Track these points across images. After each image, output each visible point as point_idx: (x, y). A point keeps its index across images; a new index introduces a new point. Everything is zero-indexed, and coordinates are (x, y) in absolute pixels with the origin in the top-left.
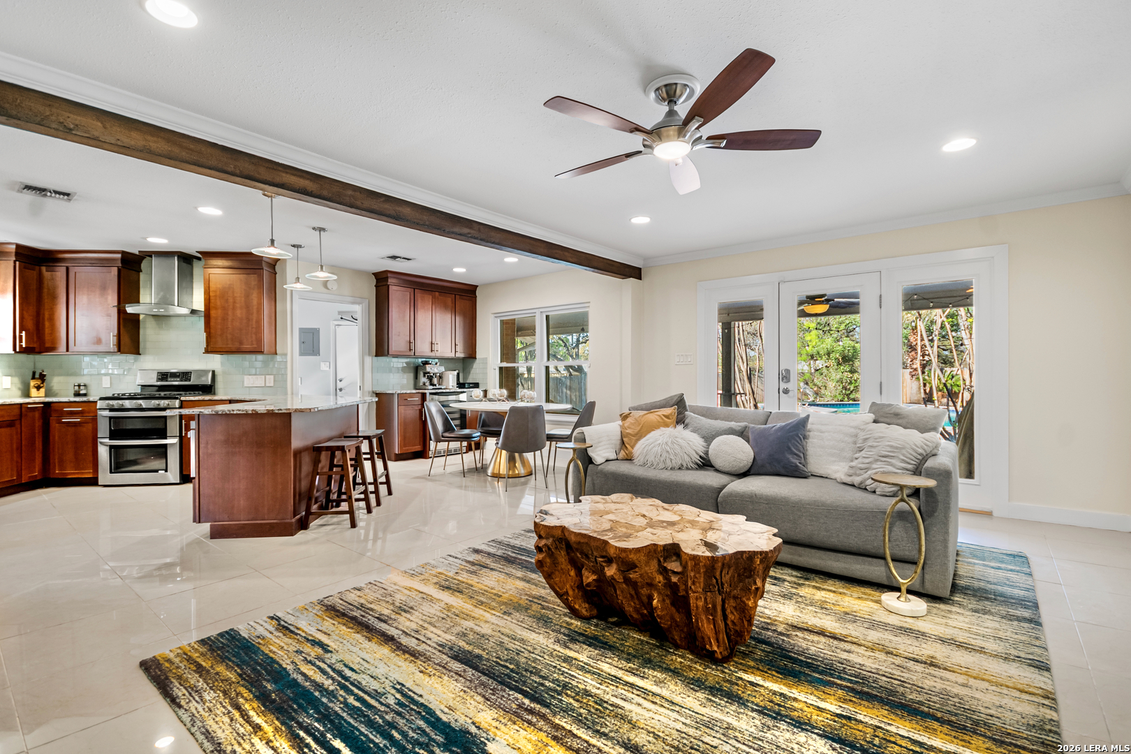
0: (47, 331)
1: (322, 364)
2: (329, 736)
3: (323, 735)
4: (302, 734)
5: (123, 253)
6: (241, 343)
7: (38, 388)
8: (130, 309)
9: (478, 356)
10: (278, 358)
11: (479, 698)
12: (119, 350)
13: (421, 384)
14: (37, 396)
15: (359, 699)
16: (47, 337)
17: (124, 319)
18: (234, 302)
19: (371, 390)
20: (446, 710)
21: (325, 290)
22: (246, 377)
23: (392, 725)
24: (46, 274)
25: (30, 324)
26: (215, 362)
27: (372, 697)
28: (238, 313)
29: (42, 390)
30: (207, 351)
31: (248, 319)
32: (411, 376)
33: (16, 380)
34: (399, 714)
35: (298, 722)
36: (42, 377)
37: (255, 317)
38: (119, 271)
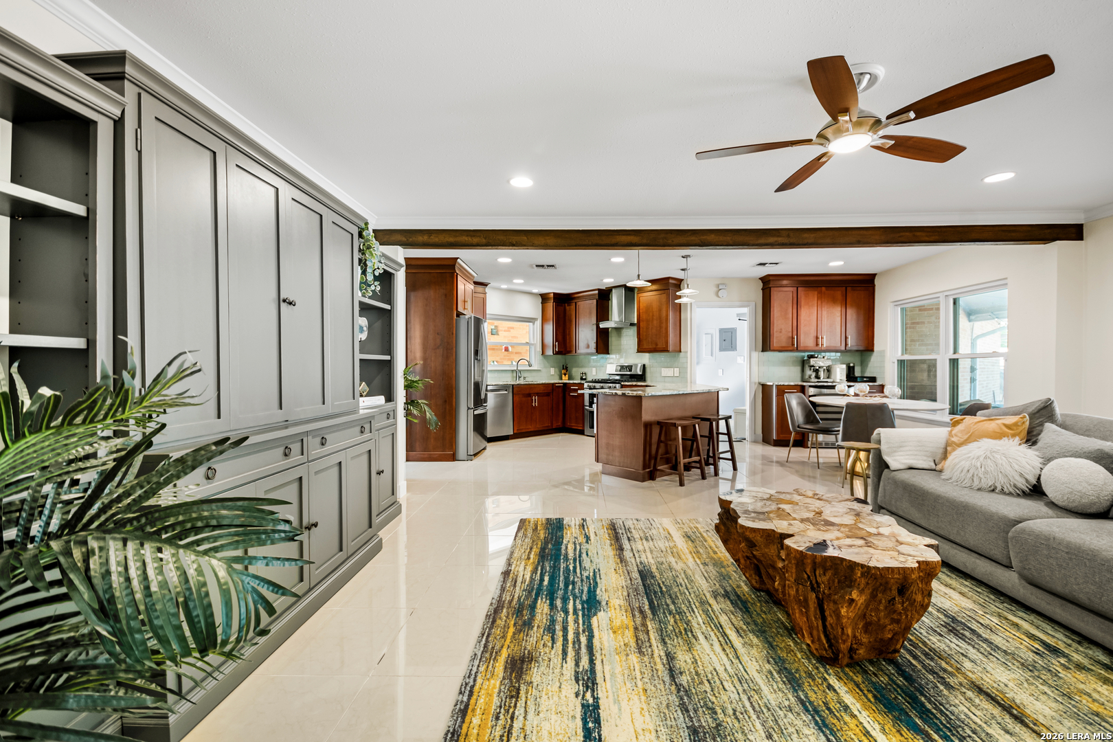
0: (568, 341)
1: (738, 358)
2: (547, 574)
3: (545, 573)
4: (540, 568)
5: (599, 290)
6: (657, 345)
7: (565, 375)
8: (602, 325)
9: (876, 348)
10: (682, 354)
11: (625, 594)
12: (597, 352)
13: (807, 377)
14: (565, 380)
15: (575, 568)
16: (568, 345)
17: (600, 332)
18: (653, 316)
19: (757, 381)
20: (603, 590)
21: (718, 298)
22: (663, 369)
23: (574, 583)
24: (567, 308)
25: (560, 338)
26: (646, 358)
27: (580, 568)
28: (655, 322)
29: (567, 376)
30: (639, 351)
31: (661, 327)
32: (798, 369)
33: (557, 370)
34: (582, 580)
35: (543, 564)
36: (566, 369)
37: (664, 325)
38: (597, 301)
